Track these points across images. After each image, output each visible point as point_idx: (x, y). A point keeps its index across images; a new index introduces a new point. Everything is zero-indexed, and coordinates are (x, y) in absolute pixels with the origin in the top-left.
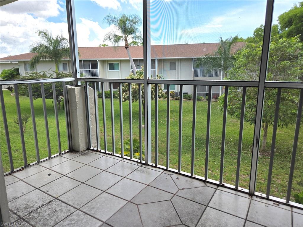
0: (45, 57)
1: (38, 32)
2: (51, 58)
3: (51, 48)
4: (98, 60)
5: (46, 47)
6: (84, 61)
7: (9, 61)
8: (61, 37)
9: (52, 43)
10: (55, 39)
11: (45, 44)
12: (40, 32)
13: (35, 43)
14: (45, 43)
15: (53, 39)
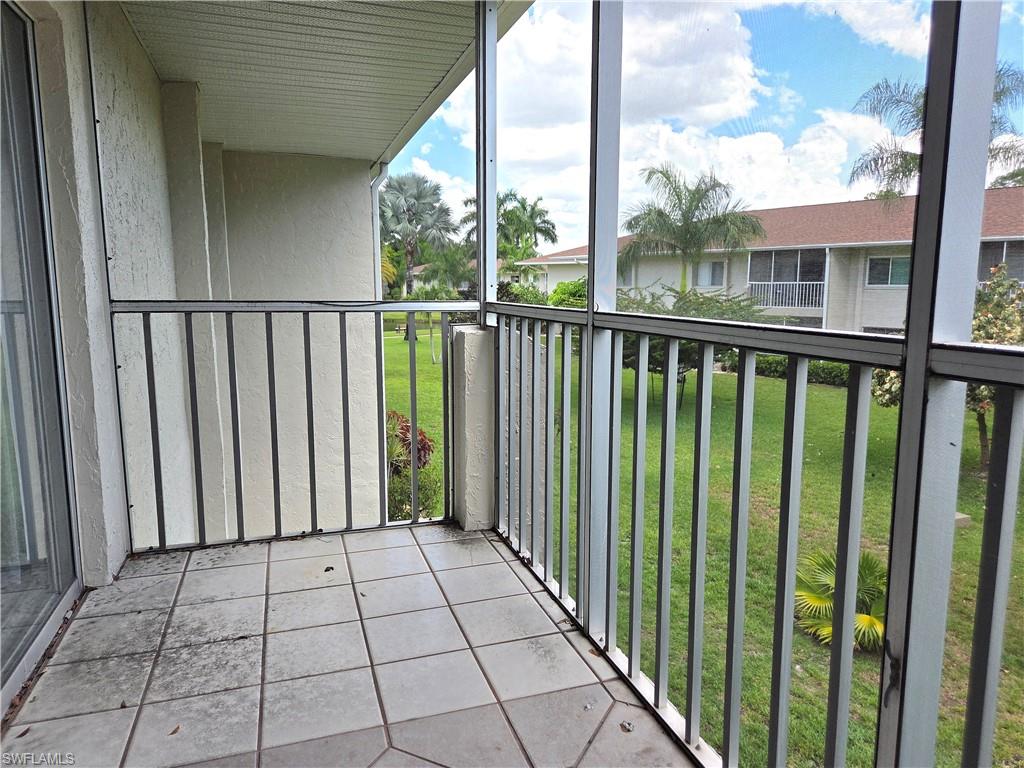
0: (657, 244)
1: (647, 173)
2: (673, 247)
3: (676, 216)
4: (827, 250)
5: (660, 213)
6: (779, 253)
7: (573, 260)
8: (707, 180)
9: (680, 201)
10: (692, 187)
11: (662, 206)
12: (652, 173)
13: (637, 206)
14: (662, 201)
15: (686, 188)
